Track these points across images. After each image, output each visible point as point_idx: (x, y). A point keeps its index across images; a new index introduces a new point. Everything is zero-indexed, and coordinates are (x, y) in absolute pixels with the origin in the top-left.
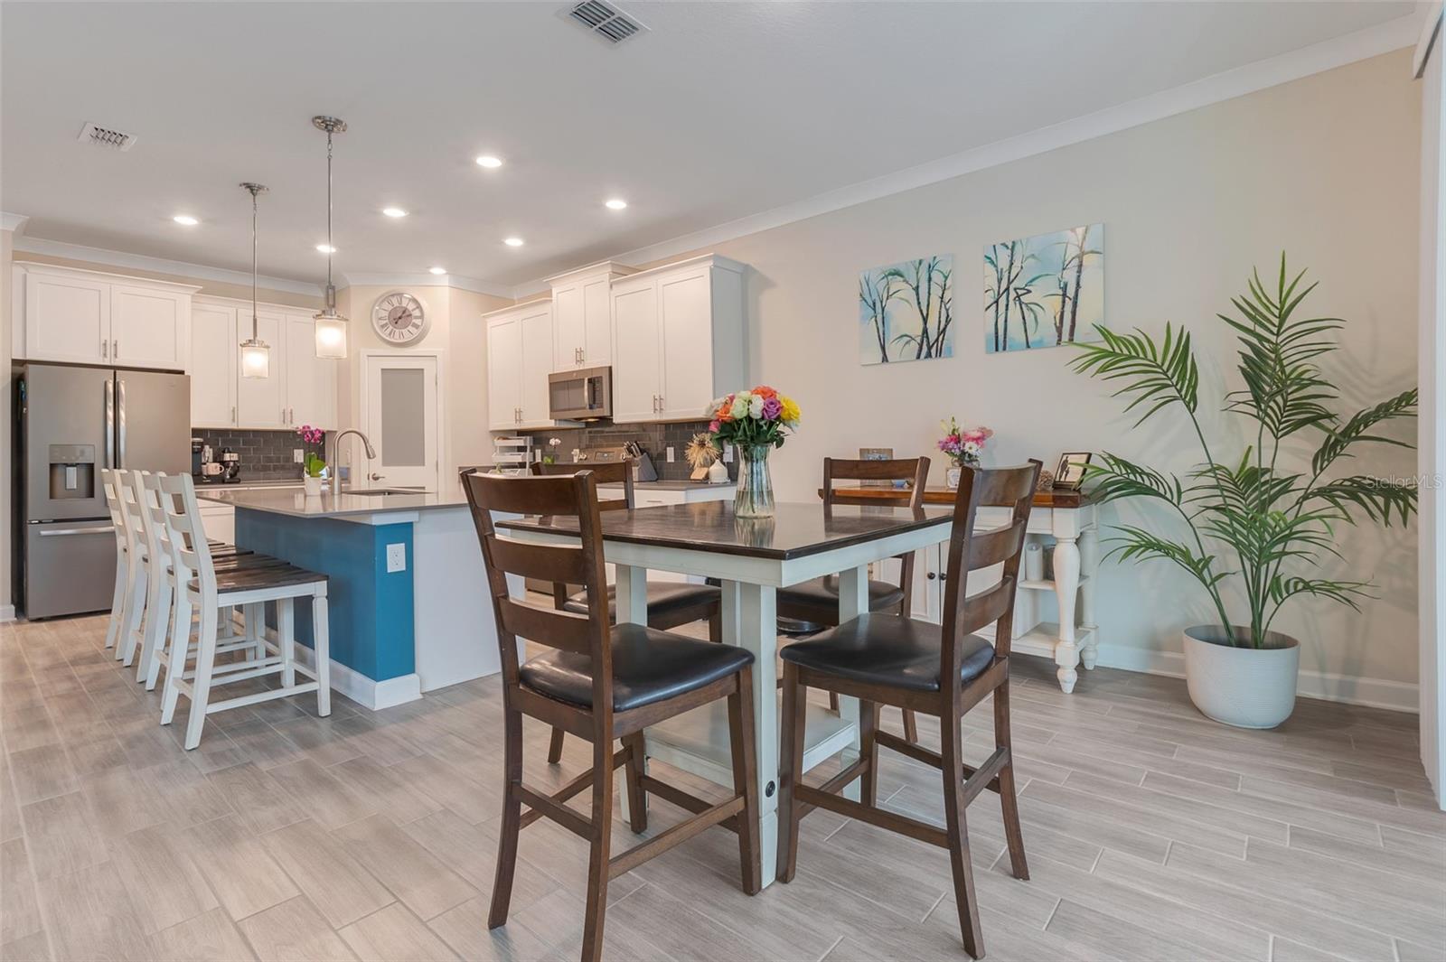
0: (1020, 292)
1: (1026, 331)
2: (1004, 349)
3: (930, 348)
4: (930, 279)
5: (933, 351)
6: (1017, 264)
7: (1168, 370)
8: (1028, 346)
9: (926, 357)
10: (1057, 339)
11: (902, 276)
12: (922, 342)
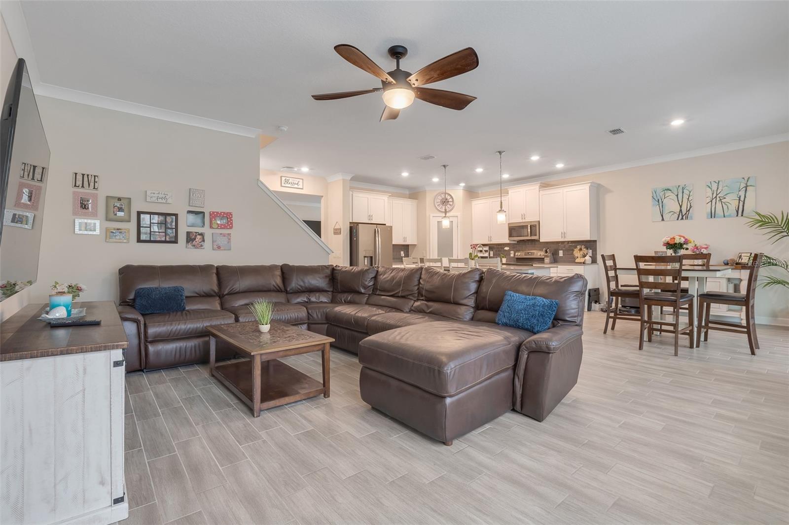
0: (721, 198)
1: (723, 211)
2: (715, 217)
3: (683, 216)
4: (683, 192)
5: (684, 217)
6: (720, 188)
7: (783, 226)
8: (724, 217)
9: (681, 219)
10: (736, 214)
11: (671, 191)
12: (679, 214)
